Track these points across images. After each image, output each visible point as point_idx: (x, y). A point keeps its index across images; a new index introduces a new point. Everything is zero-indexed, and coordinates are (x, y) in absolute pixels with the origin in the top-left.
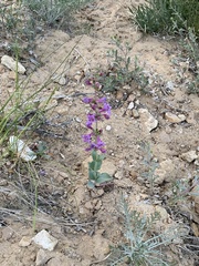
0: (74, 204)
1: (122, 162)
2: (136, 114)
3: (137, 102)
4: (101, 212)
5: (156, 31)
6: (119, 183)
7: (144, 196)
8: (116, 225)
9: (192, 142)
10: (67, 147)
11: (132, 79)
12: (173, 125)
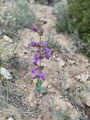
0: (28, 101)
1: (51, 80)
2: (56, 60)
3: (56, 55)
4: (41, 106)
5: (62, 31)
6: (50, 90)
7: (61, 96)
8: (48, 112)
9: (78, 72)
10: (27, 72)
11: (54, 46)
12: (70, 65)
